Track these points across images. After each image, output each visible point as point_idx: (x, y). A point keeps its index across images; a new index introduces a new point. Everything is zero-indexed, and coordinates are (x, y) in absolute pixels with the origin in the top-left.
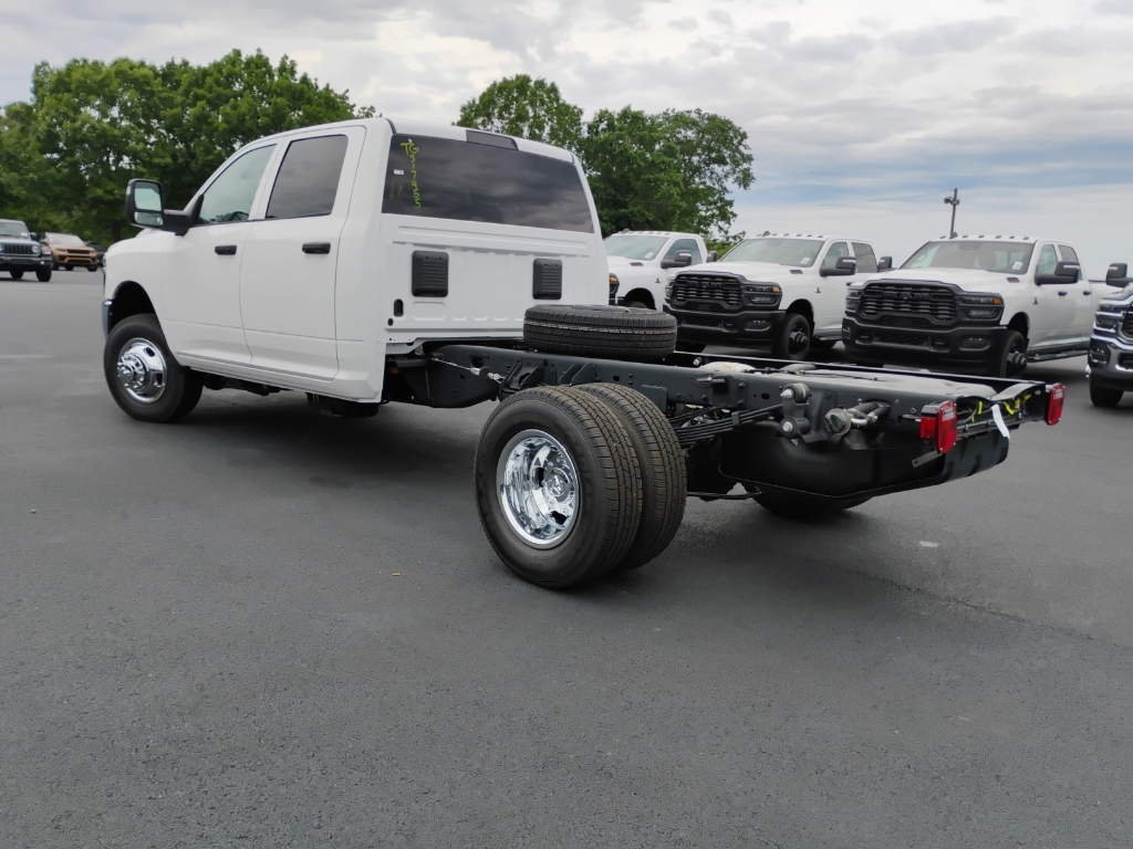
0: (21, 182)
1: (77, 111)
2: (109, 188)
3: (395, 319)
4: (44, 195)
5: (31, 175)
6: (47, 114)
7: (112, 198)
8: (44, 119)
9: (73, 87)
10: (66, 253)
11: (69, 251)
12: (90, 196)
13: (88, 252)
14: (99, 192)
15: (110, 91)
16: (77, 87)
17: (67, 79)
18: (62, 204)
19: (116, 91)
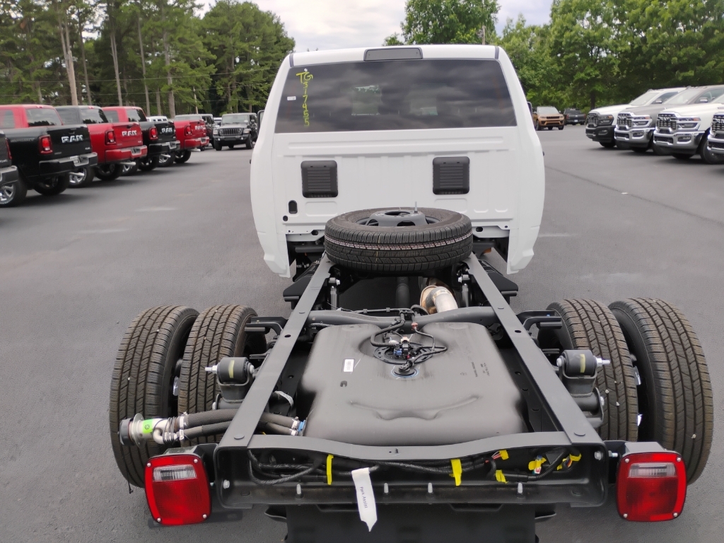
0: (536, 76)
1: (574, 23)
2: (588, 71)
3: (289, 216)
4: (549, 82)
5: (542, 70)
6: (556, 29)
7: (589, 78)
8: (554, 33)
9: (573, 8)
10: (546, 119)
11: (548, 118)
12: (576, 78)
13: (558, 117)
14: (582, 75)
15: (595, 7)
16: (575, 8)
17: (570, 4)
18: (560, 86)
19: (599, 5)
